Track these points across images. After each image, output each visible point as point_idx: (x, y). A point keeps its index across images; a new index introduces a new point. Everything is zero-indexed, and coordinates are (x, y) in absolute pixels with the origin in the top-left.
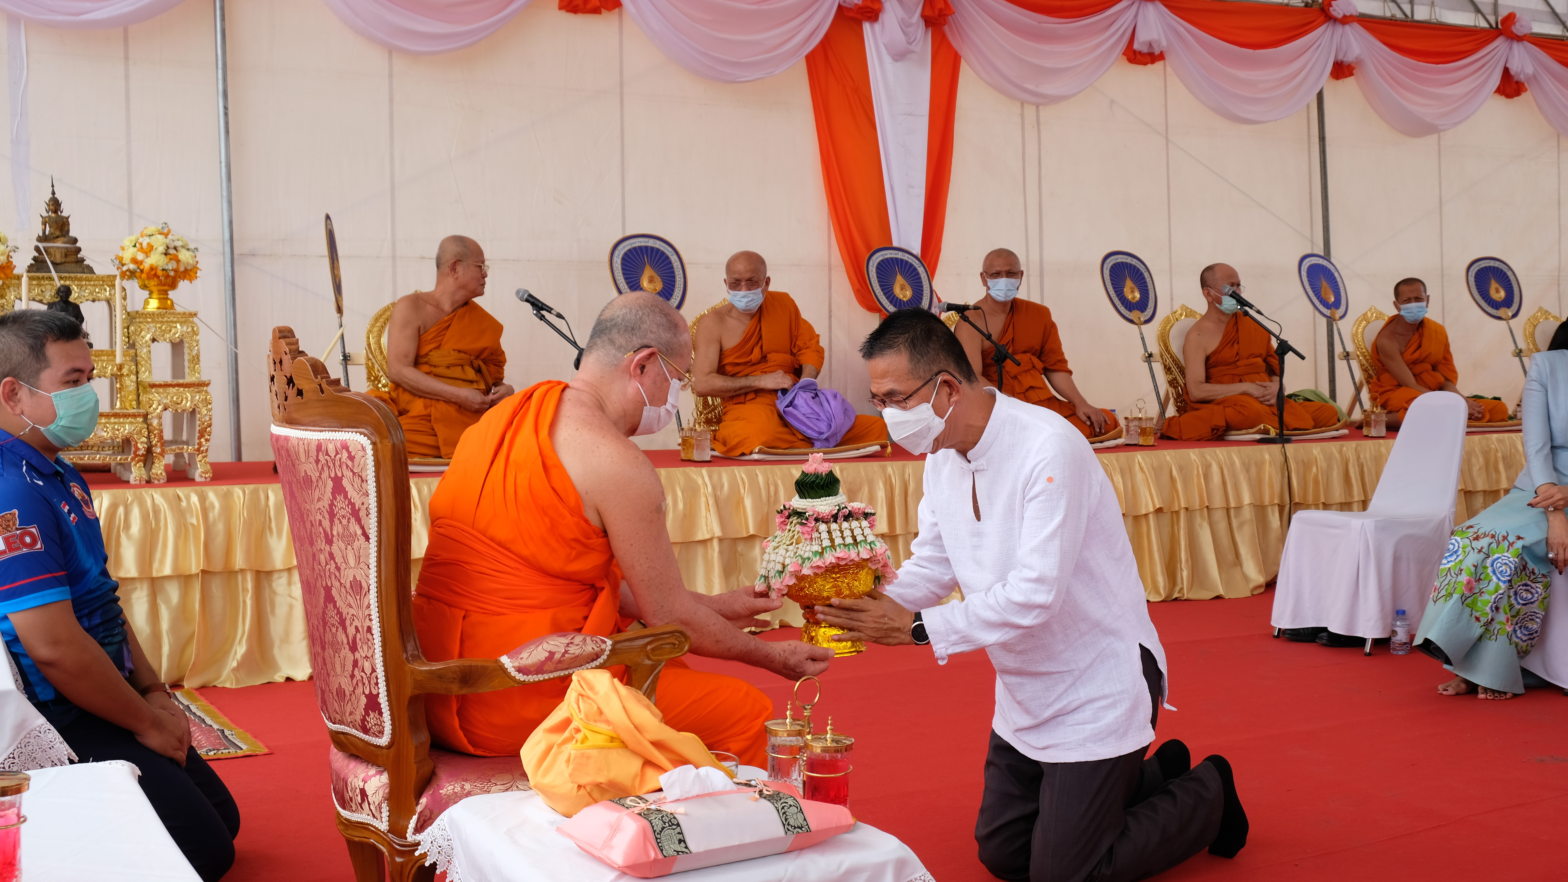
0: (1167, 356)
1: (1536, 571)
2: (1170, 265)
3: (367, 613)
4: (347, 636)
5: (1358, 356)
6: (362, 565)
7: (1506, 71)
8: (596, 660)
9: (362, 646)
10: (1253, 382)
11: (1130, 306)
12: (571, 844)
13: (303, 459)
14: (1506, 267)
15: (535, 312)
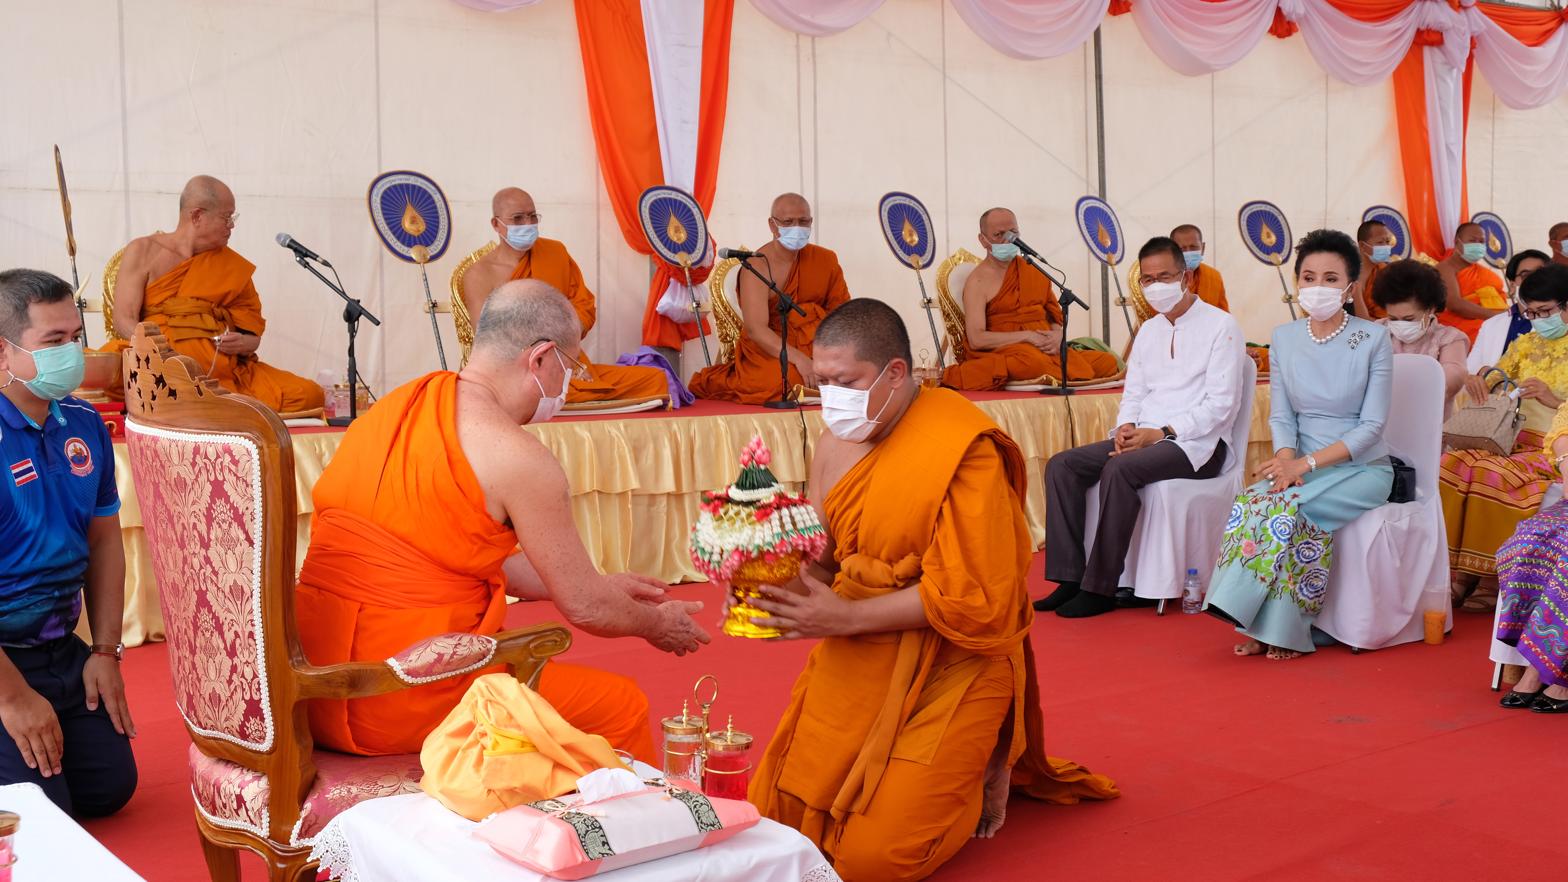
0: (945, 302)
1: (1316, 528)
2: (947, 205)
3: (249, 618)
4: (224, 641)
5: (1134, 302)
6: (244, 570)
7: (1279, 11)
8: (482, 660)
9: (242, 652)
10: (1034, 330)
11: (908, 249)
12: (487, 847)
13: (176, 460)
14: (1277, 211)
15: (298, 259)
